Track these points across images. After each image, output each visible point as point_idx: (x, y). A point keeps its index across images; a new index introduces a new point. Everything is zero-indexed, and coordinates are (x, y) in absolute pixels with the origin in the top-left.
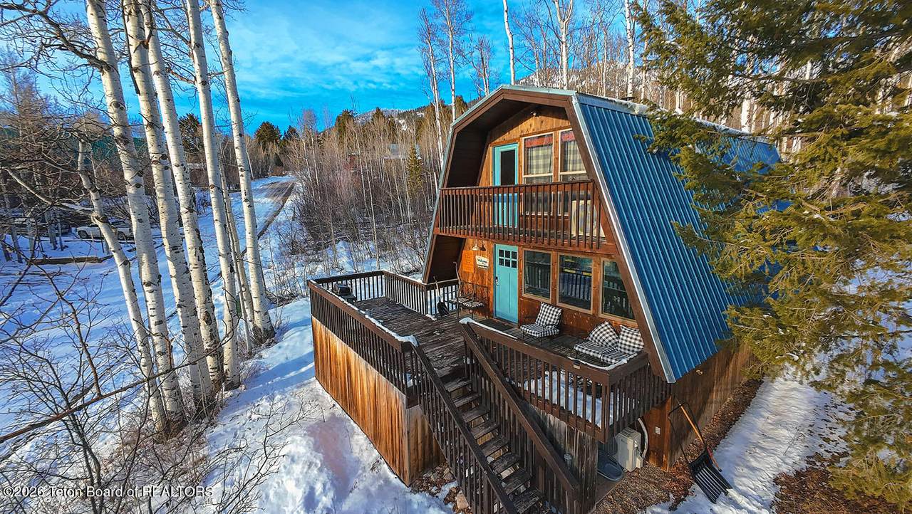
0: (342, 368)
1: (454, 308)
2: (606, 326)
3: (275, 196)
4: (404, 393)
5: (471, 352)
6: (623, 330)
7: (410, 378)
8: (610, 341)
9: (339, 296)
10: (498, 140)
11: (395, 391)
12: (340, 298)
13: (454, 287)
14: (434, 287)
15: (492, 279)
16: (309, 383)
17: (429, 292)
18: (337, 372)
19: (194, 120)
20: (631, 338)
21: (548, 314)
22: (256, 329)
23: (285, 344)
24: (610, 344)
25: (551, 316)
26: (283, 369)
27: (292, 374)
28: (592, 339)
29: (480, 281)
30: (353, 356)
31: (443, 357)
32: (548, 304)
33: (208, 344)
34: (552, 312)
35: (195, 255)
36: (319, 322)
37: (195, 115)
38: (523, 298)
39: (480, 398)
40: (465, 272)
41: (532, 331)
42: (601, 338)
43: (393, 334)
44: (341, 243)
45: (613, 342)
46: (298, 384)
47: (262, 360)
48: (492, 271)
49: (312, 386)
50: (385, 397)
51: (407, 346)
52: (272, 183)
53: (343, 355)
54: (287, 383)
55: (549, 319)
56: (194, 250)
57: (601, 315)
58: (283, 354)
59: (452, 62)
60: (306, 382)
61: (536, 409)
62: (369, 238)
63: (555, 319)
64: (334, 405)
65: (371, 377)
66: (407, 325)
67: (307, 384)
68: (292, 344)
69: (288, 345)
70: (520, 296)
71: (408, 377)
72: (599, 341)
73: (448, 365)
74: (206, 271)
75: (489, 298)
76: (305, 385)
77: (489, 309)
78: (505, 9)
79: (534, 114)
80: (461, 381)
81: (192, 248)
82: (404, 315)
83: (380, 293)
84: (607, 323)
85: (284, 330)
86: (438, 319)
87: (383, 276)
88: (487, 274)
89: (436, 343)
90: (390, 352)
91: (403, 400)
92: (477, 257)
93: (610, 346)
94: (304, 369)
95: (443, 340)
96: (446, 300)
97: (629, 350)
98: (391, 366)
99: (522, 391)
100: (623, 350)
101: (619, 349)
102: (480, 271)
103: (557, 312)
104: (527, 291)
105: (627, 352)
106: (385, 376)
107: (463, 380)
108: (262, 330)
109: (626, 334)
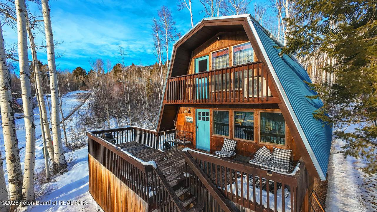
0: (105, 185)
1: (173, 145)
2: (264, 148)
3: (80, 99)
4: (146, 201)
5: (190, 168)
6: (276, 150)
7: (151, 190)
8: (269, 157)
9: (105, 139)
10: (197, 55)
11: (140, 201)
12: (105, 140)
13: (173, 134)
14: (162, 134)
15: (195, 128)
16: (84, 196)
17: (160, 137)
18: (102, 188)
19: (40, 63)
20: (282, 154)
21: (229, 145)
22: (54, 164)
23: (72, 172)
24: (269, 159)
25: (231, 145)
26: (69, 187)
27: (74, 190)
28: (257, 157)
29: (188, 129)
30: (112, 177)
31: (171, 173)
32: (228, 139)
33: (12, 176)
34: (231, 143)
35: (7, 117)
36: (92, 157)
37: (41, 61)
38: (213, 137)
39: (197, 199)
40: (179, 125)
41: (222, 154)
42: (263, 155)
43: (139, 160)
44: (112, 119)
45: (271, 157)
46: (77, 197)
47: (55, 183)
48: (195, 123)
49: (86, 197)
50: (133, 204)
51: (149, 168)
52: (80, 93)
53: (106, 177)
54: (70, 197)
55: (230, 147)
56: (6, 114)
57: (261, 143)
58: (69, 178)
59: (167, 40)
60: (82, 195)
61: (236, 204)
62: (127, 116)
63: (233, 147)
64: (99, 210)
65: (123, 190)
66: (147, 156)
67: (82, 196)
68: (77, 171)
69: (74, 173)
70: (211, 136)
71: (149, 189)
72: (262, 157)
73: (175, 179)
74: (15, 127)
75: (193, 138)
76: (81, 197)
77: (193, 144)
78: (191, 16)
79: (218, 39)
80: (183, 189)
81: (5, 113)
82: (145, 150)
83: (131, 139)
84: (265, 147)
85: (73, 163)
86: (165, 151)
87: (133, 130)
88: (192, 125)
89: (166, 165)
90: (137, 173)
91: (145, 206)
92: (186, 117)
93: (269, 160)
94: (82, 187)
95: (170, 163)
96: (169, 140)
97: (281, 162)
98: (137, 182)
99: (226, 193)
100: (277, 162)
101: (274, 161)
102: (188, 124)
103: (234, 143)
104: (216, 133)
105: (280, 163)
106: (133, 190)
107: (185, 188)
108: (59, 164)
109: (278, 152)
